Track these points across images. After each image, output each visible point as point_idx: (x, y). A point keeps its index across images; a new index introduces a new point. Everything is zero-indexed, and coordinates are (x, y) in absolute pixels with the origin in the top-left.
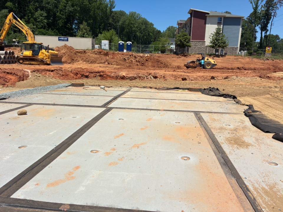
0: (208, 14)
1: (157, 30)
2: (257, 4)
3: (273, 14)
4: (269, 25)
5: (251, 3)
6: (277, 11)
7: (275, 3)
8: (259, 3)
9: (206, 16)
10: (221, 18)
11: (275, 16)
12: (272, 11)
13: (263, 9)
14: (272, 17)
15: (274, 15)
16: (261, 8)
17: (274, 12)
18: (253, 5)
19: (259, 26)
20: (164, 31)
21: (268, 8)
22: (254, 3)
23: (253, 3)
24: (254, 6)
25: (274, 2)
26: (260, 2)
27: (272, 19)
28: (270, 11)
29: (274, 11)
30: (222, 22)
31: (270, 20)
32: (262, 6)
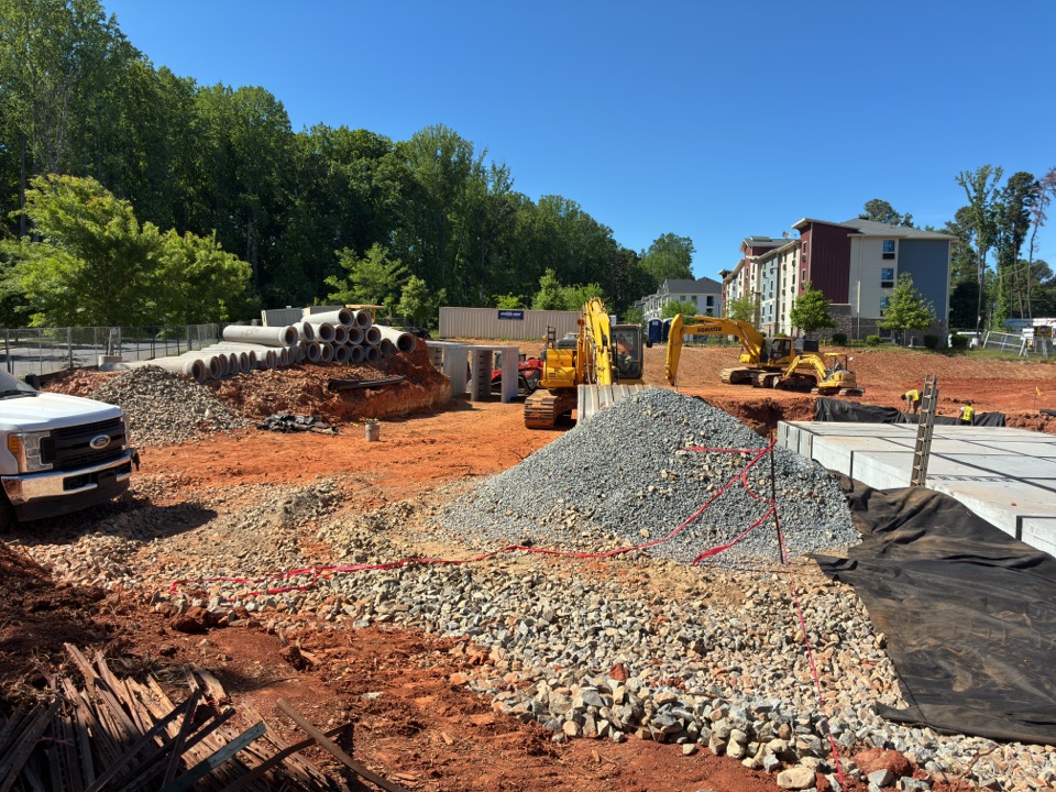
0: (855, 231)
1: (623, 250)
2: (982, 185)
3: (1032, 217)
4: (1024, 248)
5: (963, 184)
6: (1047, 211)
7: (1037, 183)
8: (988, 186)
9: (850, 238)
10: (893, 243)
11: (1042, 224)
12: (1028, 208)
13: (999, 200)
14: (1032, 226)
15: (1038, 220)
16: (994, 198)
17: (1035, 212)
18: (968, 192)
19: (992, 248)
20: (643, 251)
21: (1018, 199)
22: (973, 185)
23: (969, 185)
24: (973, 194)
25: (1034, 182)
26: (989, 181)
27: (1030, 232)
28: (1025, 208)
29: (1034, 208)
30: (896, 252)
31: (1025, 234)
32: (997, 192)
